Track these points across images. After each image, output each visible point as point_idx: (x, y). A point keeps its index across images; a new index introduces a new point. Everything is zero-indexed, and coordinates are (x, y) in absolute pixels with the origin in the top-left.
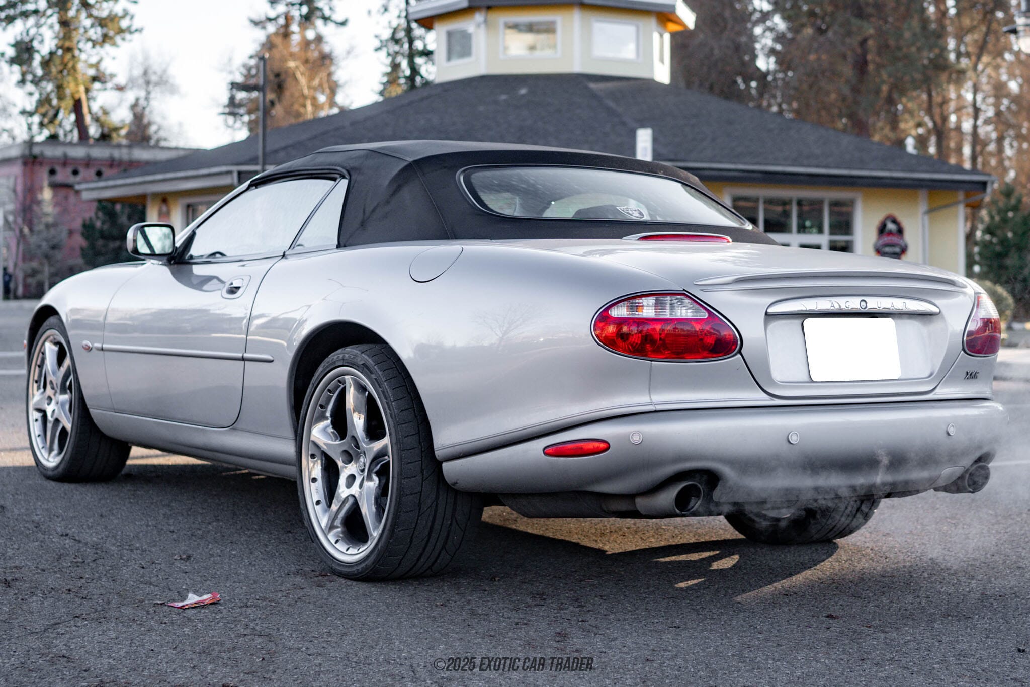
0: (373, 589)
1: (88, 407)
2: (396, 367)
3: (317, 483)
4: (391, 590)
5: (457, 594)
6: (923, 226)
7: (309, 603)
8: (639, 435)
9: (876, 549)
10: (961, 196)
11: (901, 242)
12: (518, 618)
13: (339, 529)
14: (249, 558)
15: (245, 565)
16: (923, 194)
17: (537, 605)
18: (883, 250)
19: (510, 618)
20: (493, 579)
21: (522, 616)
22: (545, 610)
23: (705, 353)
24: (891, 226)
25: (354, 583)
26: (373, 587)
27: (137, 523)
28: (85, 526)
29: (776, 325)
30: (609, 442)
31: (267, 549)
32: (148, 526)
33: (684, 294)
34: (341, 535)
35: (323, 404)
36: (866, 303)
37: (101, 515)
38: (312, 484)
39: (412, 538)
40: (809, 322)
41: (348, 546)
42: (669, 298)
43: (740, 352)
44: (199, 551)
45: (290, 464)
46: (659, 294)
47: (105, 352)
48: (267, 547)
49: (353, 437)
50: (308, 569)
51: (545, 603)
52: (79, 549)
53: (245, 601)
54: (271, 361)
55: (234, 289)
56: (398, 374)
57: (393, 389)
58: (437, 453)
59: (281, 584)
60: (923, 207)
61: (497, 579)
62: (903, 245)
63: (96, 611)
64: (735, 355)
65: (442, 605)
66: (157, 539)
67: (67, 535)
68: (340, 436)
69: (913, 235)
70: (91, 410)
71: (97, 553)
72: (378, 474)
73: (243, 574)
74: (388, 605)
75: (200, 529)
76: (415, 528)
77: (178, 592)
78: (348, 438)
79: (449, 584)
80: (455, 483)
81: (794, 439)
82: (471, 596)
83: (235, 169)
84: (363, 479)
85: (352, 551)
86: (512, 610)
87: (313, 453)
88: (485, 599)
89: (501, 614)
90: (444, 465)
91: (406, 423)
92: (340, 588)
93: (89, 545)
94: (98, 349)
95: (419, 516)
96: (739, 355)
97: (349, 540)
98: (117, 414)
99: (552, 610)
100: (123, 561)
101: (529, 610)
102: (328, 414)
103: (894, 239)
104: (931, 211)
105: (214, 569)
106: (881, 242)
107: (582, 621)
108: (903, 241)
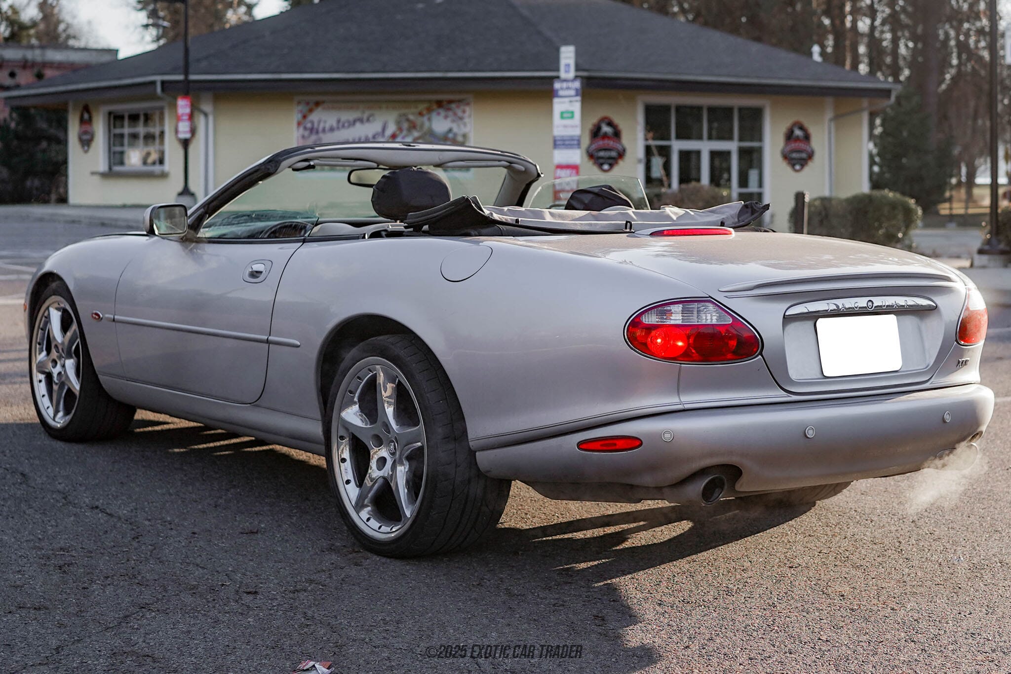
0: (408, 567)
1: (97, 373)
2: (427, 359)
3: (346, 463)
4: (425, 568)
5: (488, 571)
6: (830, 133)
7: (353, 585)
8: (670, 433)
9: (859, 510)
10: (865, 102)
11: (808, 148)
12: (553, 599)
13: (369, 508)
14: (279, 532)
15: (278, 541)
16: (829, 100)
17: (566, 583)
18: (790, 155)
19: (546, 598)
20: (516, 553)
21: (557, 596)
22: (575, 588)
23: (729, 356)
24: (798, 133)
25: (388, 560)
26: (407, 565)
27: (158, 491)
28: (110, 496)
29: (792, 327)
30: (642, 439)
31: (292, 521)
32: (170, 495)
33: (709, 300)
34: (372, 513)
35: (352, 390)
36: (873, 303)
37: (122, 483)
38: (341, 463)
39: (445, 520)
40: (821, 322)
41: (380, 525)
42: (695, 305)
43: (761, 354)
44: (229, 525)
45: (318, 443)
46: (684, 301)
47: (117, 324)
48: (292, 519)
49: (384, 422)
50: (339, 544)
51: (572, 580)
52: (114, 525)
53: (294, 584)
54: (298, 346)
55: (255, 273)
56: (430, 366)
57: (427, 381)
58: (471, 444)
59: (321, 563)
60: (829, 114)
61: (520, 553)
62: (809, 150)
63: (158, 599)
64: (757, 356)
65: (478, 585)
66: (185, 511)
67: (97, 507)
68: (370, 422)
69: (820, 141)
70: (100, 377)
71: (133, 529)
72: (409, 458)
73: (280, 552)
74: (428, 586)
75: (221, 498)
76: (448, 511)
77: (226, 575)
78: (379, 423)
79: (476, 559)
80: (488, 471)
81: (810, 434)
82: (502, 574)
83: (158, 78)
84: (395, 462)
85: (385, 529)
86: (544, 589)
87: (342, 435)
88: (516, 577)
89: (536, 594)
90: (477, 454)
91: (440, 414)
92: (377, 567)
93: (123, 520)
94: (108, 319)
95: (452, 500)
96: (760, 357)
97: (380, 519)
98: (129, 382)
99: (582, 589)
100: (161, 539)
101: (561, 589)
102: (356, 399)
103: (802, 145)
104: (837, 117)
105: (251, 546)
106: (788, 148)
107: (614, 601)
108: (810, 147)
